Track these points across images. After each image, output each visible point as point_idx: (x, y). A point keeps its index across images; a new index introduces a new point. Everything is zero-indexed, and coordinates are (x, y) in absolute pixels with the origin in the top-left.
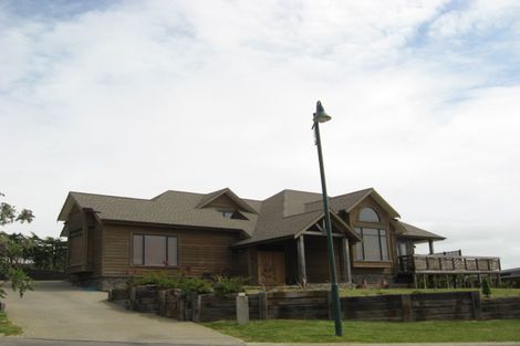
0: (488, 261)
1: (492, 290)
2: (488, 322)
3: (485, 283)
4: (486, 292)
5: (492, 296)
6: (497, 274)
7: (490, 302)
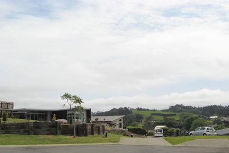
0: (8, 104)
1: (7, 119)
2: (3, 135)
3: (4, 115)
4: (5, 120)
5: (7, 122)
6: (11, 111)
7: (5, 125)
